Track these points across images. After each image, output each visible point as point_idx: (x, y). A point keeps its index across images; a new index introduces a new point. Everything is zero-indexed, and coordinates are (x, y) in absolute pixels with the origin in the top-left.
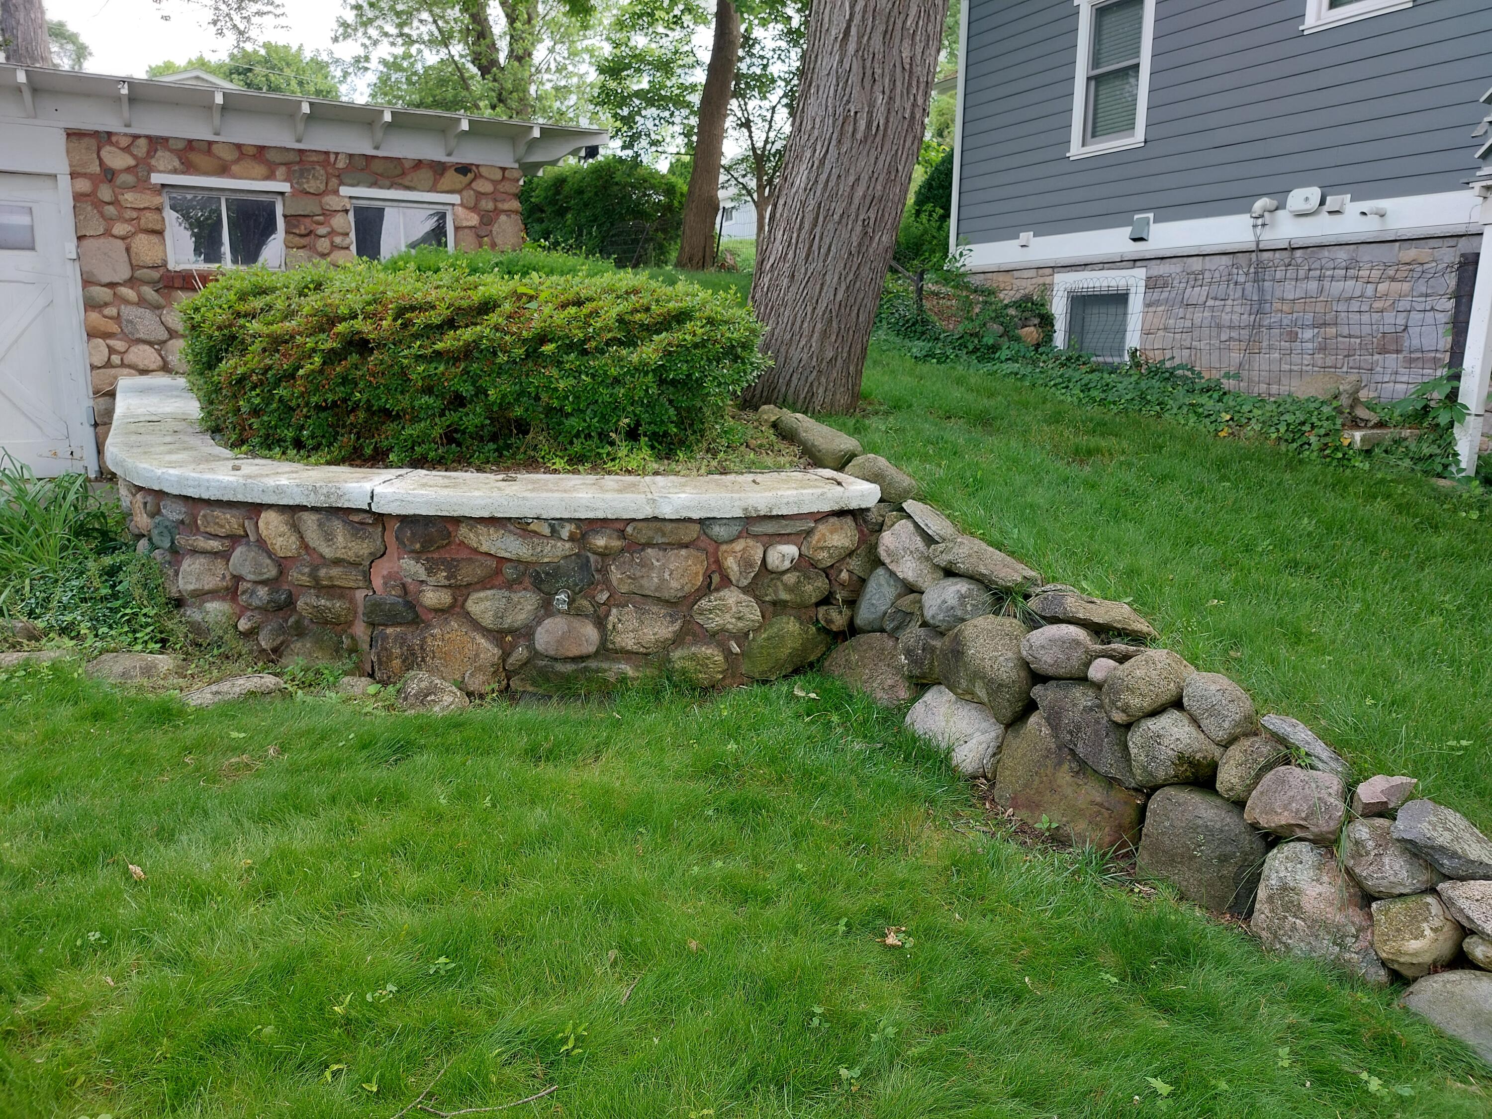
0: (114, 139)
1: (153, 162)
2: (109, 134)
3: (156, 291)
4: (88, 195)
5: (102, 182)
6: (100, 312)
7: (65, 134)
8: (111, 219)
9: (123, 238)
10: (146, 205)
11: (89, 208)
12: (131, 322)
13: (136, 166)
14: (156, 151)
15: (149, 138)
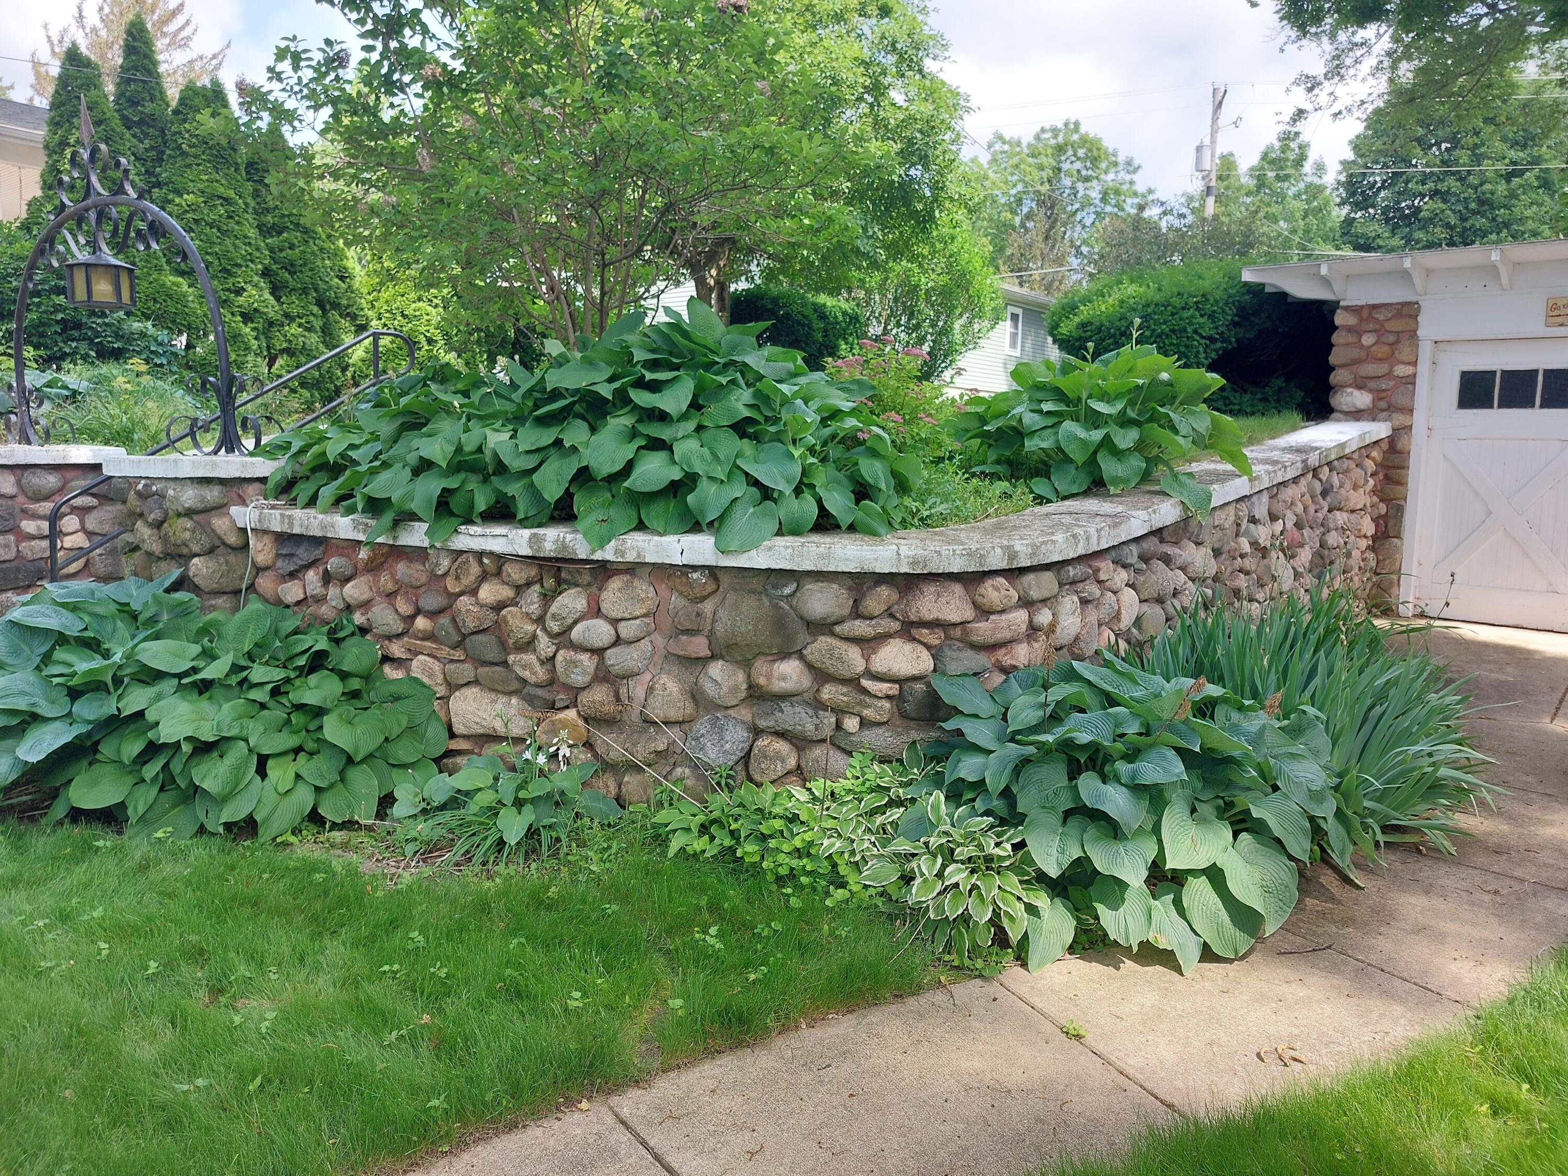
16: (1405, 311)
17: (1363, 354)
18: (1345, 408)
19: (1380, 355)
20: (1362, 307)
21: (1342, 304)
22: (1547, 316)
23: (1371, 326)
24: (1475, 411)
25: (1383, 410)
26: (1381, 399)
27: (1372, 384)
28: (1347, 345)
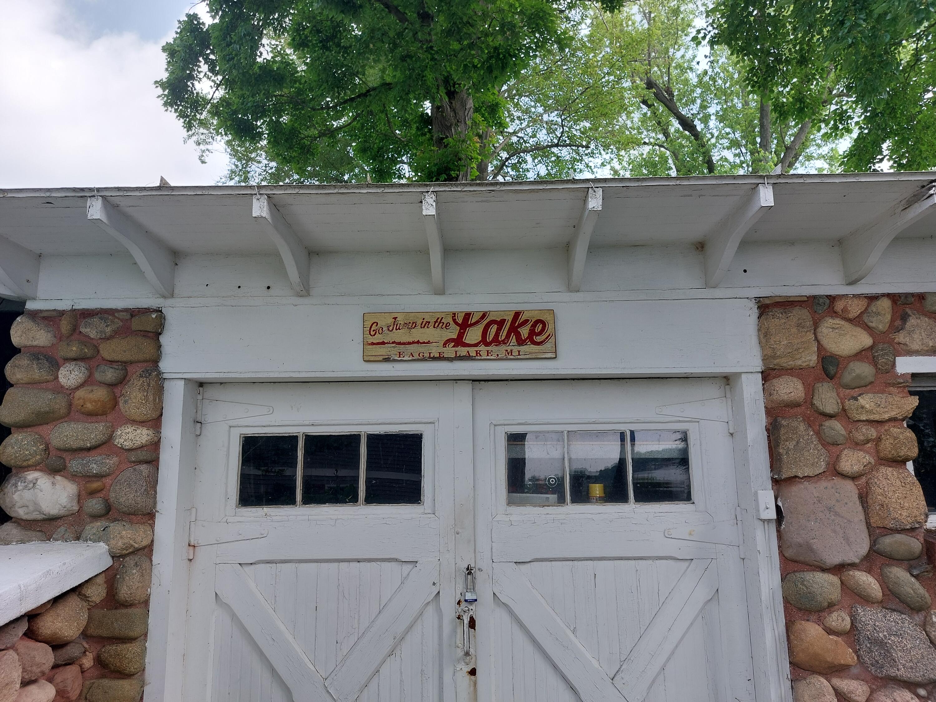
0: (839, 306)
1: (901, 337)
2: (832, 299)
3: (916, 577)
4: (797, 405)
5: (818, 380)
6: (820, 621)
7: (755, 312)
8: (835, 444)
9: (854, 478)
10: (893, 414)
11: (802, 427)
12: (881, 644)
13: (871, 348)
14: (904, 318)
15: (894, 298)
16: (136, 324)
17: (60, 404)
18: (21, 513)
19: (89, 406)
20: (62, 313)
21: (30, 306)
22: (366, 344)
23: (74, 350)
24: (266, 510)
25: (95, 517)
26: (92, 493)
27: (74, 465)
28: (33, 384)
